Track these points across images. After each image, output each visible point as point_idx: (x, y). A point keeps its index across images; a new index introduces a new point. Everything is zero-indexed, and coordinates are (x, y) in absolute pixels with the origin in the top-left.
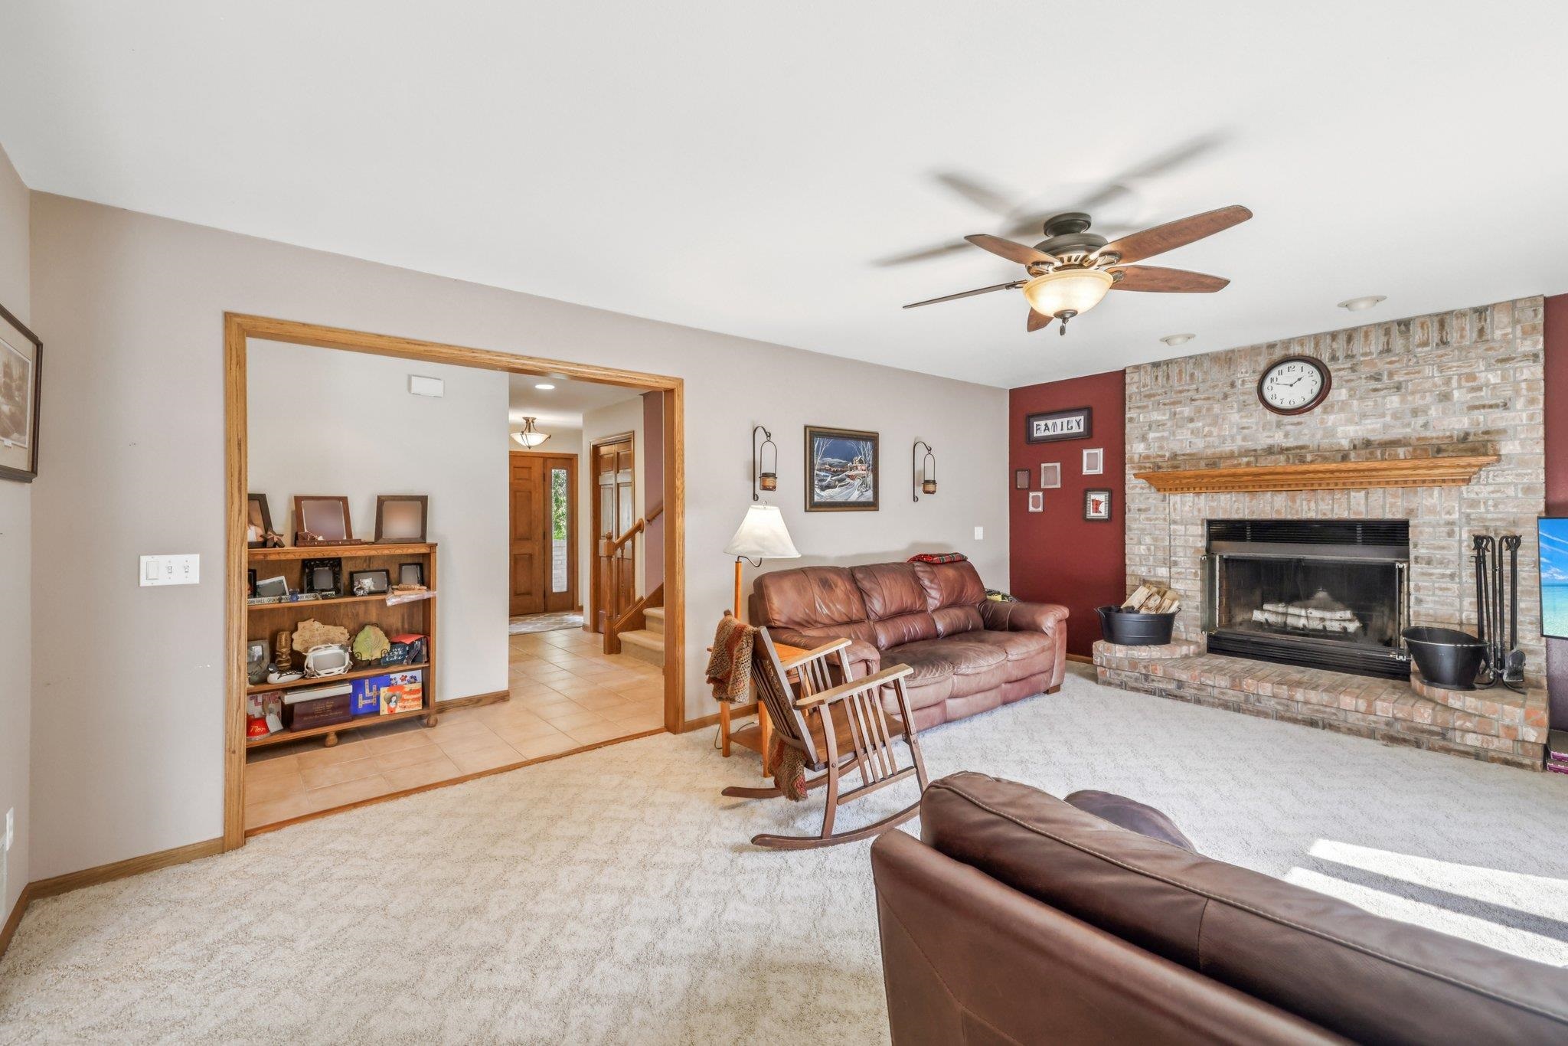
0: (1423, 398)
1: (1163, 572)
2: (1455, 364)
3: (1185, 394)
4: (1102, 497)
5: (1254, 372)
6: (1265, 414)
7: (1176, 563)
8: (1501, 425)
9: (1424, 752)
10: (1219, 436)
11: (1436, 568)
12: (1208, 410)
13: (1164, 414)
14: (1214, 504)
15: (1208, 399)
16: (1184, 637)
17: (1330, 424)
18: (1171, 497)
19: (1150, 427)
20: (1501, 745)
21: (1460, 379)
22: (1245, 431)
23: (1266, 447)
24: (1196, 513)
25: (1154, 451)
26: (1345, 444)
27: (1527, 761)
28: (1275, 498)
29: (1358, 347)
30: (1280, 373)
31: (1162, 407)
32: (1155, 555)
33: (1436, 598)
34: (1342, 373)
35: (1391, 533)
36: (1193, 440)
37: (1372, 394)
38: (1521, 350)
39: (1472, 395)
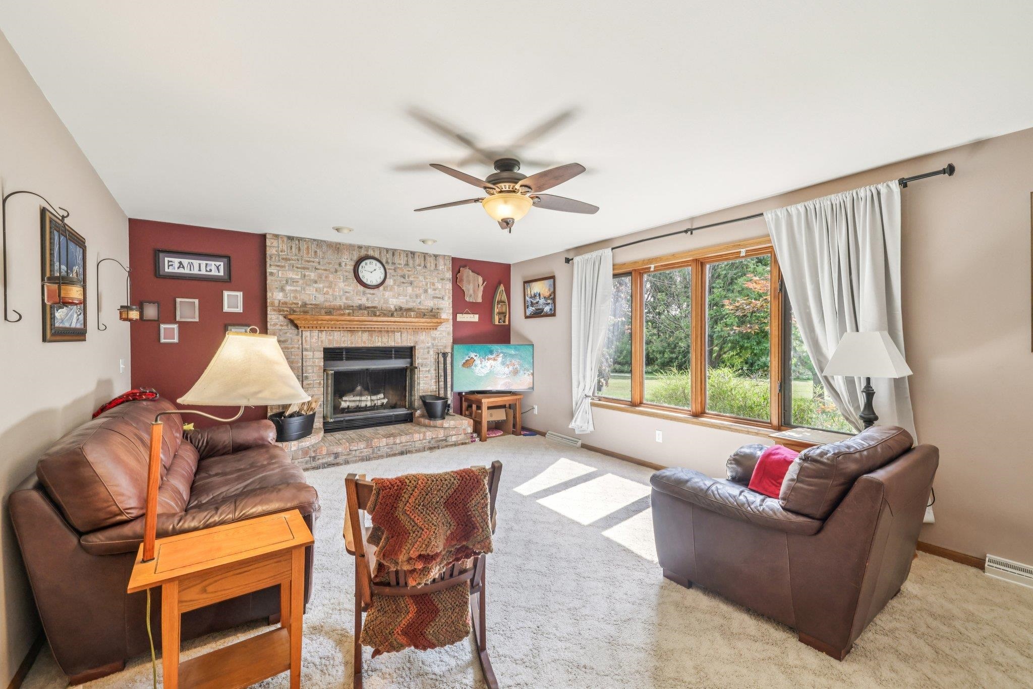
0: (419, 290)
2: (428, 277)
3: (311, 264)
5: (352, 260)
6: (358, 286)
7: (307, 378)
8: (441, 306)
9: (442, 450)
10: (332, 295)
11: (424, 368)
13: (297, 275)
14: (331, 338)
15: (326, 270)
17: (386, 296)
18: (304, 332)
19: (287, 282)
20: (461, 437)
21: (430, 284)
22: (347, 294)
23: (358, 305)
24: (320, 344)
25: (290, 299)
26: (392, 308)
27: (467, 441)
29: (396, 260)
30: (366, 264)
31: (296, 269)
33: (424, 382)
34: (391, 271)
35: (408, 352)
36: (317, 295)
37: (402, 285)
38: (446, 276)
39: (434, 292)
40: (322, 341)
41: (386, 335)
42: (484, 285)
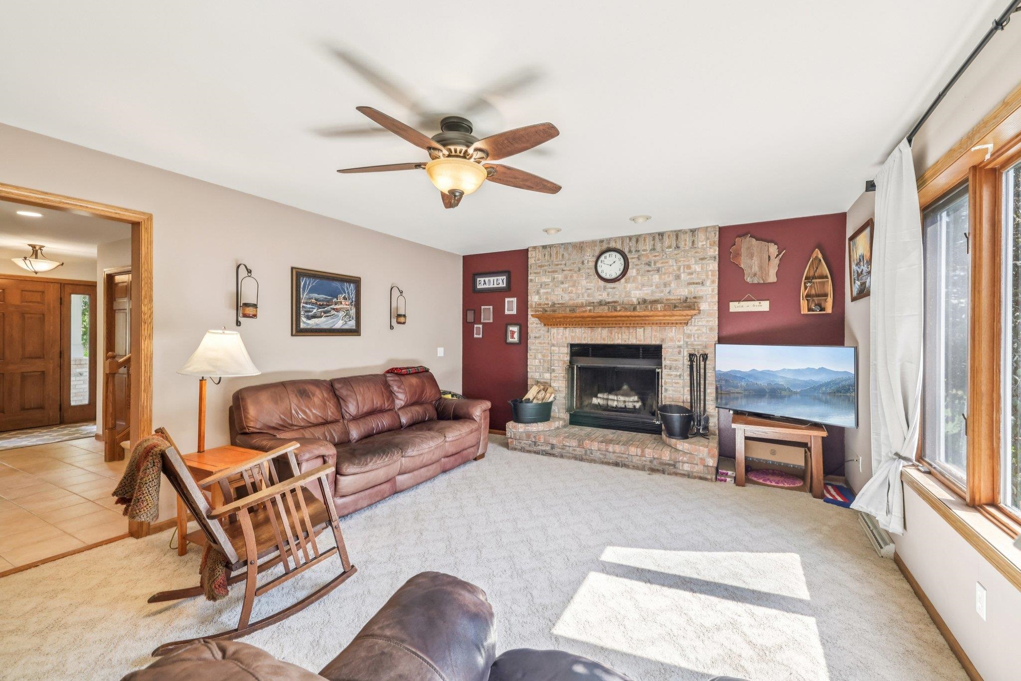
0: (669, 277)
1: (547, 376)
2: (682, 259)
3: (559, 266)
4: (515, 329)
5: (593, 256)
6: (598, 281)
7: (554, 370)
8: (701, 294)
9: (666, 476)
10: (576, 293)
11: (673, 371)
12: (571, 277)
13: (549, 278)
14: (573, 334)
15: (570, 270)
16: (557, 416)
17: (628, 289)
18: (552, 329)
19: (541, 285)
20: (698, 469)
21: (684, 268)
22: (589, 291)
23: (598, 301)
24: (564, 340)
25: (543, 301)
26: (635, 301)
27: (709, 477)
28: (603, 331)
29: (641, 246)
30: (605, 258)
31: (548, 274)
32: (543, 365)
33: (673, 388)
34: (634, 260)
35: (654, 352)
36: (563, 295)
37: (647, 273)
38: (709, 254)
39: (689, 277)
40: (566, 338)
41: (627, 331)
42: (781, 256)
